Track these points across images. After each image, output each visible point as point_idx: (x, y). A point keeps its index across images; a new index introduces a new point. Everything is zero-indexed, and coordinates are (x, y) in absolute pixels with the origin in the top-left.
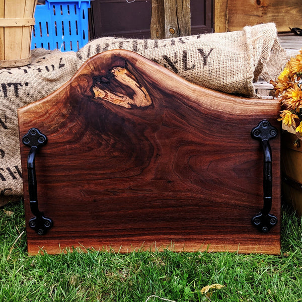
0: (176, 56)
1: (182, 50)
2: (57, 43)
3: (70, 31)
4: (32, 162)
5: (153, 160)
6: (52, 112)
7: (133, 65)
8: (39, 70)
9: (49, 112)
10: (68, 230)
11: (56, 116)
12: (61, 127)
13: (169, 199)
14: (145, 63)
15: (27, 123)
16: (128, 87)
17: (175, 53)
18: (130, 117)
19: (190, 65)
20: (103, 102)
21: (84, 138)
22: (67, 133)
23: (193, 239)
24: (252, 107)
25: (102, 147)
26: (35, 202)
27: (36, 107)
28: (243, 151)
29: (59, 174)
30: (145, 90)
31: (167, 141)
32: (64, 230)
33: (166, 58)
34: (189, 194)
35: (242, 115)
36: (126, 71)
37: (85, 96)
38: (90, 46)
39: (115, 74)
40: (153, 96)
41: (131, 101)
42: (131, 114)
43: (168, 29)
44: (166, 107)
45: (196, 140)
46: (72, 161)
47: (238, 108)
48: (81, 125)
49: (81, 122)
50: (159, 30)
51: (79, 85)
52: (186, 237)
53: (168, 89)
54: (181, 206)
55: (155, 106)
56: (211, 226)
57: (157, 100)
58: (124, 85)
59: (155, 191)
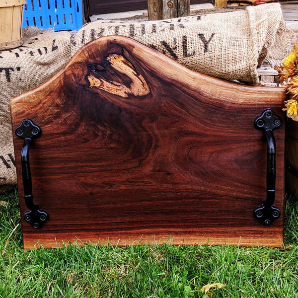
0: (175, 41)
1: (182, 35)
2: (50, 16)
3: (63, 4)
4: (26, 156)
5: (151, 151)
6: (46, 102)
7: (130, 52)
8: (32, 53)
9: (43, 102)
10: (64, 223)
11: (50, 106)
12: (55, 118)
13: (168, 192)
14: (143, 50)
16: (124, 75)
17: (175, 39)
18: (126, 106)
19: (190, 51)
20: (99, 91)
21: (79, 129)
22: (62, 124)
23: (193, 232)
24: (255, 96)
25: (99, 138)
26: (29, 196)
28: (246, 141)
29: (54, 167)
30: (142, 79)
31: (166, 131)
32: (61, 224)
33: (164, 43)
34: (189, 186)
35: (245, 104)
36: (122, 59)
37: (80, 85)
38: (84, 31)
39: (111, 61)
40: (151, 84)
41: (128, 90)
42: (128, 103)
43: (166, 3)
44: (165, 96)
45: (196, 130)
46: (68, 152)
47: (240, 97)
48: (76, 115)
49: (76, 113)
50: (157, 4)
51: (73, 74)
52: (185, 230)
53: (167, 78)
54: (181, 199)
55: (153, 94)
56: (211, 219)
57: (155, 89)
58: (121, 73)
59: (154, 183)
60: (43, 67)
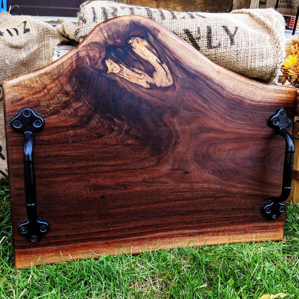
0: (199, 31)
1: (206, 25)
5: (170, 149)
6: (52, 87)
7: (155, 37)
8: (1, 33)
9: (48, 87)
11: (58, 93)
12: (63, 108)
13: (185, 192)
15: (16, 101)
16: (147, 62)
17: (199, 28)
18: (148, 97)
19: (214, 43)
20: (117, 78)
21: (92, 122)
22: (71, 115)
24: (272, 94)
25: (114, 133)
26: (33, 204)
27: (30, 79)
28: (260, 139)
29: (58, 167)
30: (166, 68)
31: (187, 127)
33: (187, 32)
34: (206, 185)
35: (262, 102)
36: (146, 43)
37: (95, 69)
38: (93, 8)
39: (133, 45)
40: (175, 74)
41: (150, 80)
42: (149, 94)
44: (188, 88)
45: (217, 127)
46: (77, 149)
47: (259, 94)
48: (89, 105)
49: (90, 102)
51: (88, 55)
52: (200, 231)
53: (192, 69)
54: (197, 199)
55: (177, 86)
56: (224, 218)
57: (179, 80)
58: (143, 60)
59: (171, 183)
60: (14, 50)
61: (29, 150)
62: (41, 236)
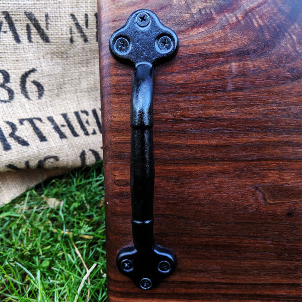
4: (146, 110)
10: (212, 280)
29: (201, 142)
32: (203, 280)
46: (243, 106)
61: (143, 101)
62: (158, 280)
